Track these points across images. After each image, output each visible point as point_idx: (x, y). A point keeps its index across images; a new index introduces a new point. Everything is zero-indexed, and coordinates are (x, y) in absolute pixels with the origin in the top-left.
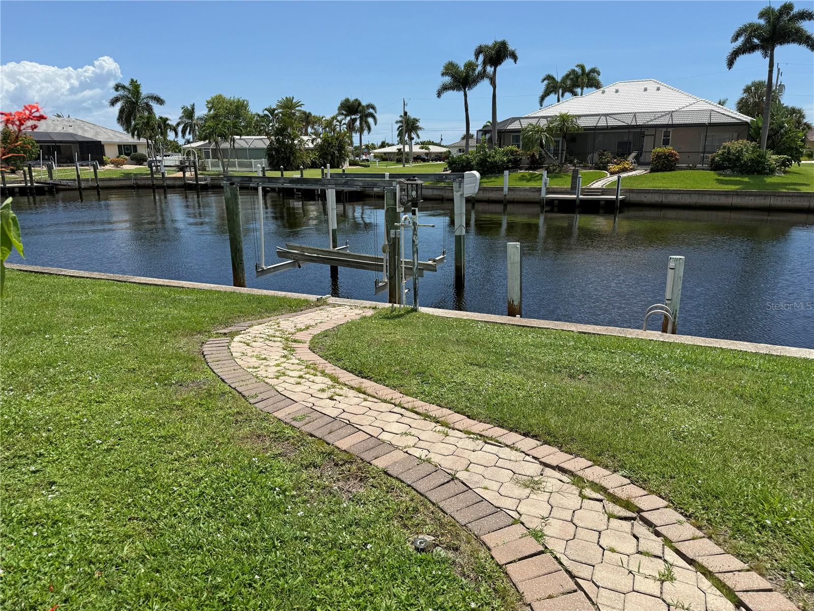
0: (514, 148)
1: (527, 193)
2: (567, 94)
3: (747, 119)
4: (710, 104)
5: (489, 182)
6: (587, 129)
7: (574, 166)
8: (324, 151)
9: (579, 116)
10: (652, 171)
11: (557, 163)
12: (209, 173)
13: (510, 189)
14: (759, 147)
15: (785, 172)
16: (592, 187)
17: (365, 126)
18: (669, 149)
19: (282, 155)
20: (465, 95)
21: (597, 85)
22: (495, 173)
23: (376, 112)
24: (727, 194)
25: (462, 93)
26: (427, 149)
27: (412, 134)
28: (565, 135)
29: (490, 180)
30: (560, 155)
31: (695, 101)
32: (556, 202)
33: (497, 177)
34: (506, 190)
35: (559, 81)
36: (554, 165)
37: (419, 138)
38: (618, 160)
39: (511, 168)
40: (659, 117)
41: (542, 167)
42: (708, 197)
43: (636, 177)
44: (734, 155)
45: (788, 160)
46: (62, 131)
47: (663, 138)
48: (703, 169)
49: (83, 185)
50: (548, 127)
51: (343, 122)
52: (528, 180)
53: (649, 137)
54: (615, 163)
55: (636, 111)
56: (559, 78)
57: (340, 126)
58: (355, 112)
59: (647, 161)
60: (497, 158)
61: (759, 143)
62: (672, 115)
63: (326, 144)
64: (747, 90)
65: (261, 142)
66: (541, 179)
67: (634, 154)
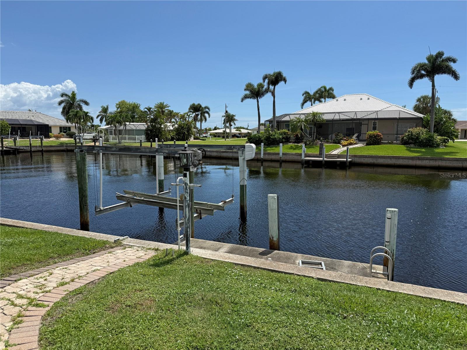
0: (286, 131)
1: (294, 156)
2: (317, 102)
3: (421, 116)
4: (399, 107)
5: (271, 150)
6: (328, 121)
7: (321, 141)
8: (179, 131)
9: (323, 113)
10: (367, 144)
11: (311, 139)
12: (110, 143)
13: (283, 154)
14: (429, 131)
15: (445, 146)
16: (332, 153)
17: (203, 118)
18: (376, 132)
19: (154, 133)
20: (258, 101)
21: (333, 97)
22: (275, 145)
23: (209, 111)
24: (412, 158)
25: (256, 100)
26: (240, 131)
27: (231, 123)
28: (315, 124)
29: (272, 149)
30: (313, 135)
31: (390, 106)
32: (310, 162)
33: (276, 147)
34: (281, 154)
35: (312, 94)
36: (309, 141)
37: (235, 125)
38: (347, 139)
39: (285, 142)
40: (370, 114)
41: (302, 142)
42: (402, 160)
43: (358, 148)
44: (415, 136)
45: (447, 139)
46: (28, 119)
47: (372, 126)
48: (398, 144)
49: (33, 149)
50: (305, 120)
51: (191, 116)
52: (294, 149)
53: (364, 125)
54: (345, 140)
55: (356, 111)
56: (312, 93)
57: (189, 118)
58: (198, 111)
59: (364, 139)
60: (276, 136)
61: (429, 129)
62: (377, 113)
63: (180, 128)
64: (419, 100)
65: (142, 126)
66: (302, 149)
67: (356, 135)
